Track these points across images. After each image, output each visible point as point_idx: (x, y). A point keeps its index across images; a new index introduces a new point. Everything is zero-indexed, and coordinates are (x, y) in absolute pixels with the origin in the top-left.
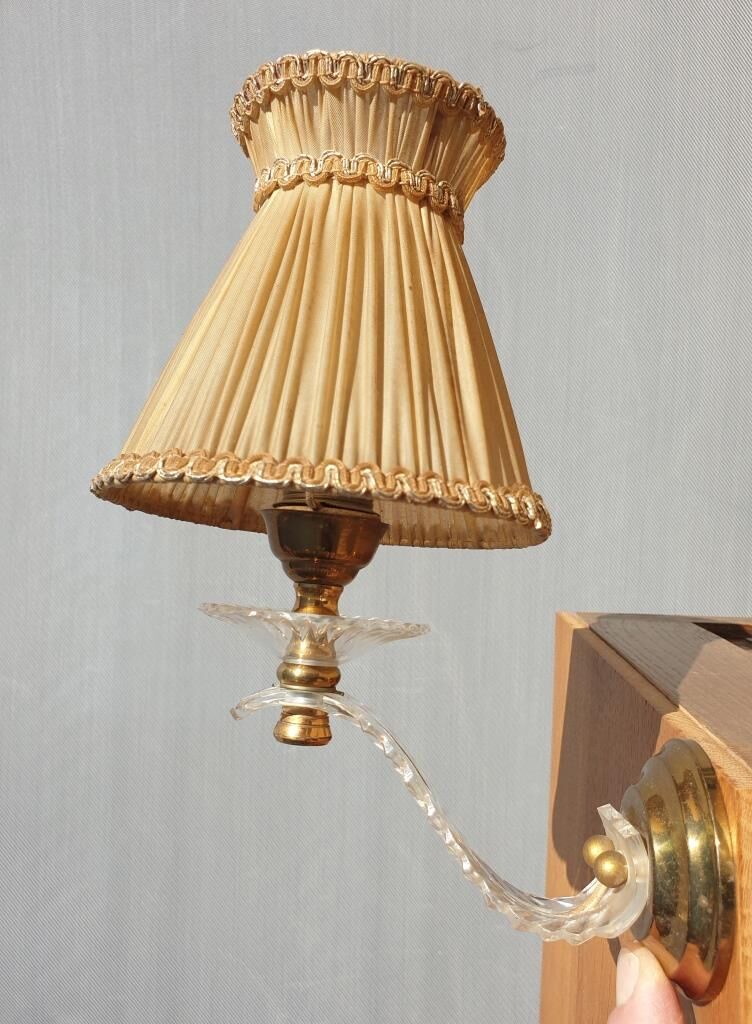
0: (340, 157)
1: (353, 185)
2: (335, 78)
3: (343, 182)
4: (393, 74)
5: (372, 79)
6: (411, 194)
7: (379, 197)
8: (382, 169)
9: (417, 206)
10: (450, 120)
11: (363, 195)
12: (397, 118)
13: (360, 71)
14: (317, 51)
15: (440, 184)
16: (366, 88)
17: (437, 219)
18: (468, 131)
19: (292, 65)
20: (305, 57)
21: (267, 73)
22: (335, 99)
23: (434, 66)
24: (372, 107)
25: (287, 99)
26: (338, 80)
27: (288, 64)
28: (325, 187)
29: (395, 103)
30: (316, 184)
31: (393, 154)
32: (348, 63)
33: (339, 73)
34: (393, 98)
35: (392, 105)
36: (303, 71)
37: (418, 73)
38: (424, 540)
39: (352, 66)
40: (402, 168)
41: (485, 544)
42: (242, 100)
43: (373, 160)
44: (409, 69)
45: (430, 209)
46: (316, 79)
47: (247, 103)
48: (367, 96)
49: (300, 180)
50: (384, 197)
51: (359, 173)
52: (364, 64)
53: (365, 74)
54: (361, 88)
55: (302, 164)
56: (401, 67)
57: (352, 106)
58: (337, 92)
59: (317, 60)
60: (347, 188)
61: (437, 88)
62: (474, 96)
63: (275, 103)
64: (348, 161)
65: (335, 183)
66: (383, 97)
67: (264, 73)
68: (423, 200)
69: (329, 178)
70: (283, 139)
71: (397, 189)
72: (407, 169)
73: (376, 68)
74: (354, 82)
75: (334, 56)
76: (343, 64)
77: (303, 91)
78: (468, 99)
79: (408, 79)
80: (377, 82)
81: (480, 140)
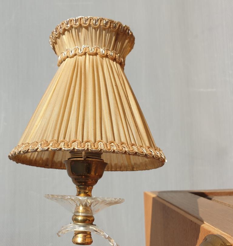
0: (88, 47)
1: (93, 55)
2: (86, 24)
3: (90, 55)
4: (105, 22)
5: (98, 24)
6: (111, 58)
7: (101, 59)
8: (102, 51)
9: (113, 61)
10: (121, 36)
11: (97, 58)
12: (106, 35)
13: (94, 22)
14: (81, 17)
15: (118, 55)
16: (96, 27)
17: (118, 65)
18: (126, 39)
19: (72, 21)
20: (77, 18)
21: (64, 24)
22: (86, 30)
23: (116, 20)
24: (98, 32)
25: (70, 31)
26: (87, 25)
27: (71, 21)
28: (84, 56)
30: (81, 56)
31: (105, 46)
32: (91, 20)
33: (88, 22)
34: (105, 29)
35: (104, 32)
36: (76, 22)
37: (112, 22)
38: (112, 169)
39: (92, 20)
40: (108, 50)
41: (135, 169)
42: (55, 32)
43: (99, 48)
44: (109, 21)
45: (116, 62)
46: (80, 25)
47: (57, 33)
48: (96, 29)
49: (75, 55)
50: (103, 59)
51: (95, 52)
52: (95, 20)
53: (96, 23)
54: (95, 26)
55: (76, 50)
56: (107, 20)
57: (91, 32)
58: (87, 28)
59: (81, 19)
60: (91, 57)
61: (117, 27)
62: (128, 29)
63: (66, 33)
64: (92, 50)
65: (87, 55)
66: (101, 29)
67: (63, 24)
68: (114, 60)
69: (85, 54)
70: (69, 43)
71: (107, 56)
72: (109, 50)
73: (99, 21)
74: (92, 25)
75: (86, 18)
76: (89, 20)
77: (76, 28)
78: (126, 30)
79: (109, 24)
80: (100, 25)
81: (129, 42)
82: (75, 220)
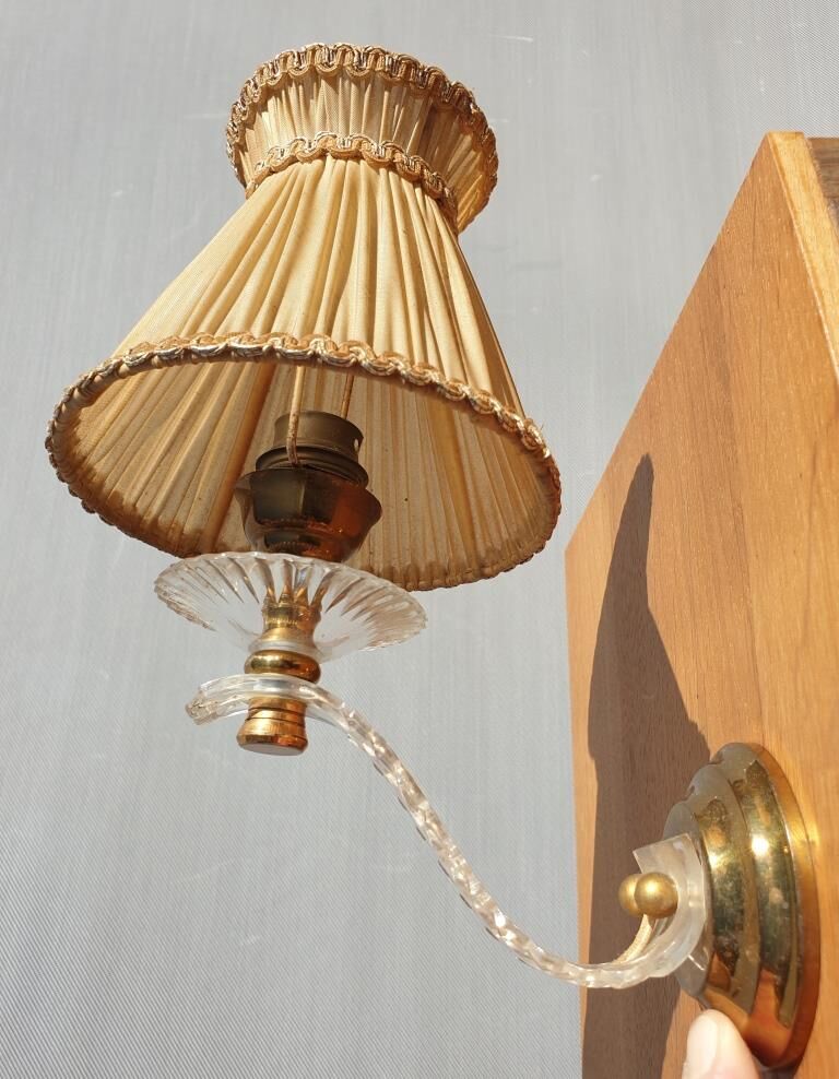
0: (335, 137)
1: (346, 160)
2: (330, 67)
3: (336, 157)
4: (388, 62)
5: (367, 66)
6: (405, 173)
7: (373, 172)
8: (375, 147)
9: (411, 185)
10: (444, 116)
11: (358, 169)
12: (391, 107)
13: (356, 59)
14: (315, 44)
15: (435, 174)
16: (361, 74)
17: (431, 204)
18: (461, 131)
19: (290, 58)
20: (303, 50)
21: (265, 71)
22: (330, 89)
23: (425, 62)
24: (367, 95)
25: (283, 92)
26: (334, 68)
27: (286, 58)
28: (318, 162)
29: (390, 91)
30: (310, 160)
31: (388, 136)
32: (344, 52)
33: (336, 61)
34: (388, 86)
35: (386, 93)
36: (300, 62)
37: (412, 65)
39: (348, 55)
40: (395, 149)
42: (239, 106)
43: (367, 139)
44: (403, 59)
45: (425, 191)
46: (313, 69)
47: (244, 109)
48: (363, 83)
49: (293, 160)
50: (379, 173)
51: (353, 148)
52: (359, 54)
53: (360, 62)
54: (356, 74)
55: (296, 146)
56: (395, 58)
57: (347, 92)
58: (332, 81)
59: (314, 51)
60: (341, 162)
61: (431, 81)
62: (466, 97)
63: (271, 103)
64: (342, 140)
65: (329, 158)
66: (378, 84)
67: (262, 72)
68: (418, 181)
69: (322, 155)
70: (278, 130)
71: (391, 166)
72: (401, 151)
73: (371, 57)
74: (349, 68)
75: (331, 47)
76: (340, 53)
77: (299, 81)
78: (460, 97)
79: (403, 68)
80: (372, 70)
81: (473, 147)
82: (255, 666)
